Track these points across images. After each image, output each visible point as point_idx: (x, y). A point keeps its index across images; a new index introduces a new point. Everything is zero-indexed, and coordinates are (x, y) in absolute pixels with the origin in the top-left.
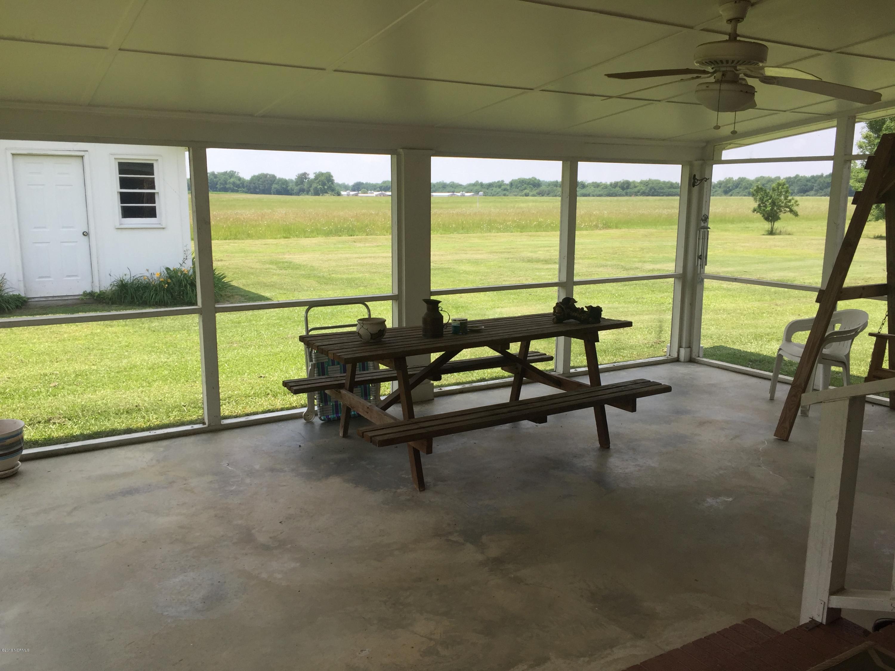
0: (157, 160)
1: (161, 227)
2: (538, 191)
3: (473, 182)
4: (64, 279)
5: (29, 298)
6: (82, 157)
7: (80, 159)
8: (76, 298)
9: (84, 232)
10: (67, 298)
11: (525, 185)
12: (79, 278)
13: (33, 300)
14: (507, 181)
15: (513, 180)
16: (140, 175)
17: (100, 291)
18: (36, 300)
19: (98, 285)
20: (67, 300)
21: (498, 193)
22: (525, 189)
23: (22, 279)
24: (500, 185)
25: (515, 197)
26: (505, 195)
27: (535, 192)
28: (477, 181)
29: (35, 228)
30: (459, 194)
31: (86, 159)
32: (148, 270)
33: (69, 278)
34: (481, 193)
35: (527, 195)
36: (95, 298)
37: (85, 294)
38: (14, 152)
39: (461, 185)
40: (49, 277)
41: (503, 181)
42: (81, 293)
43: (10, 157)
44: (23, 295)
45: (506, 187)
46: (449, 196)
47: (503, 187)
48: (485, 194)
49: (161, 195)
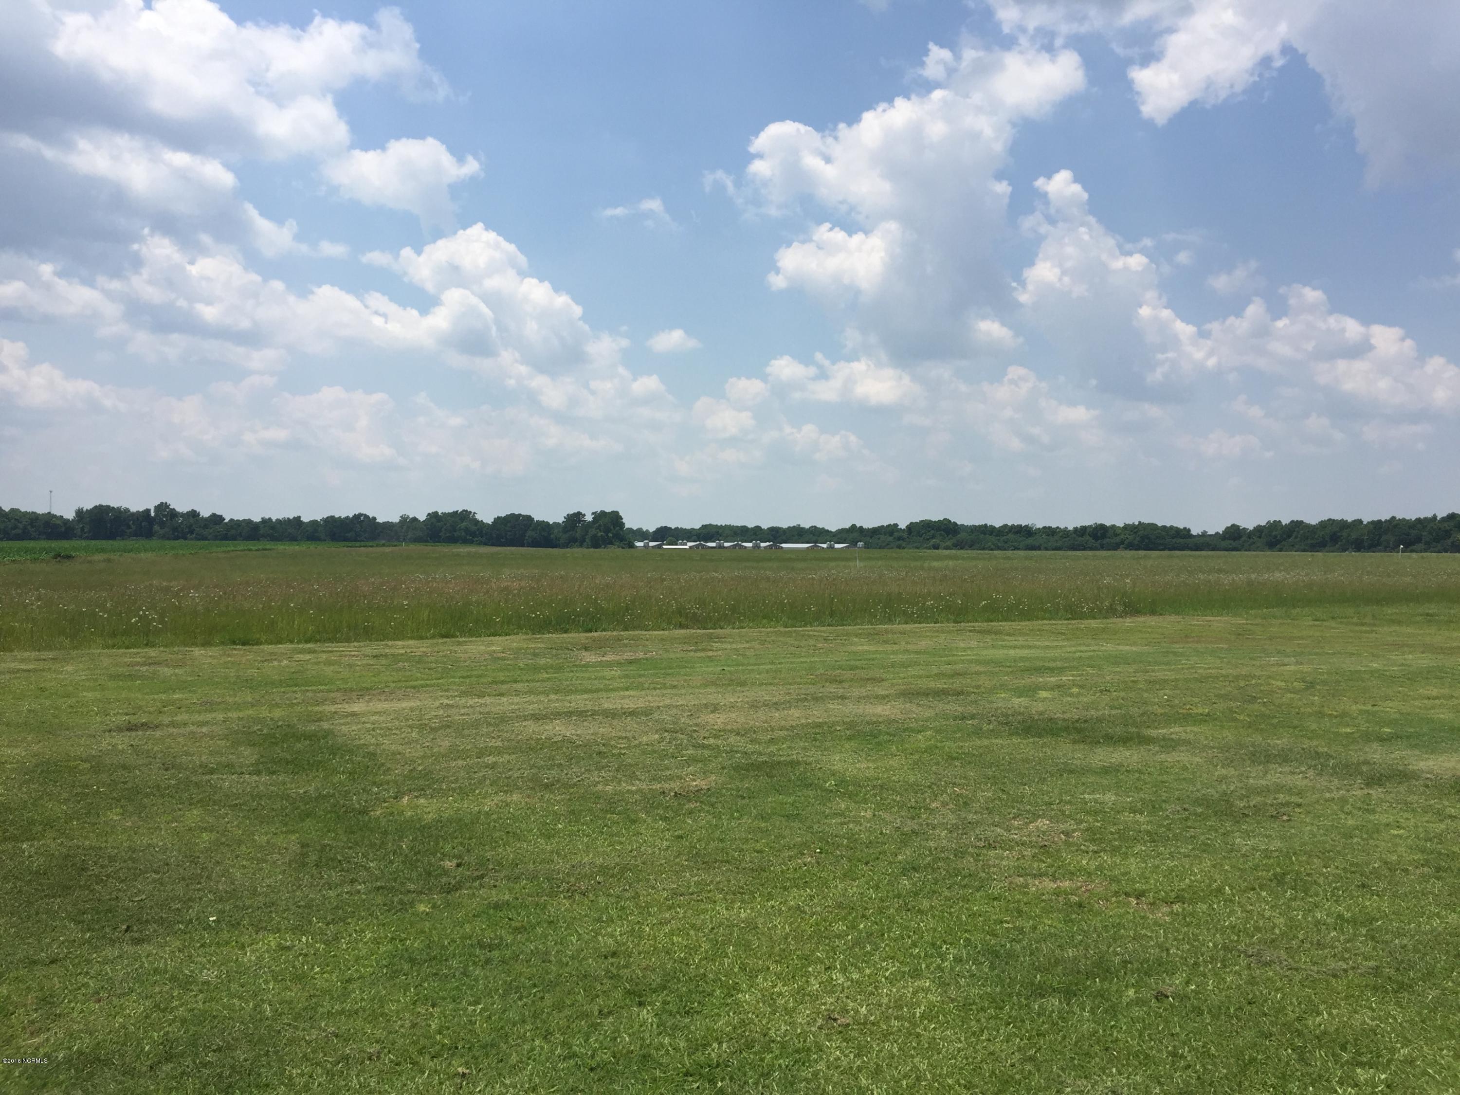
2: (954, 540)
3: (847, 526)
11: (932, 532)
14: (903, 525)
15: (912, 523)
21: (889, 544)
22: (933, 537)
24: (891, 530)
25: (919, 551)
26: (899, 547)
27: (949, 543)
28: (854, 526)
30: (825, 546)
34: (860, 544)
35: (936, 547)
39: (828, 531)
41: (896, 525)
45: (901, 534)
46: (808, 548)
47: (896, 534)
48: (867, 546)
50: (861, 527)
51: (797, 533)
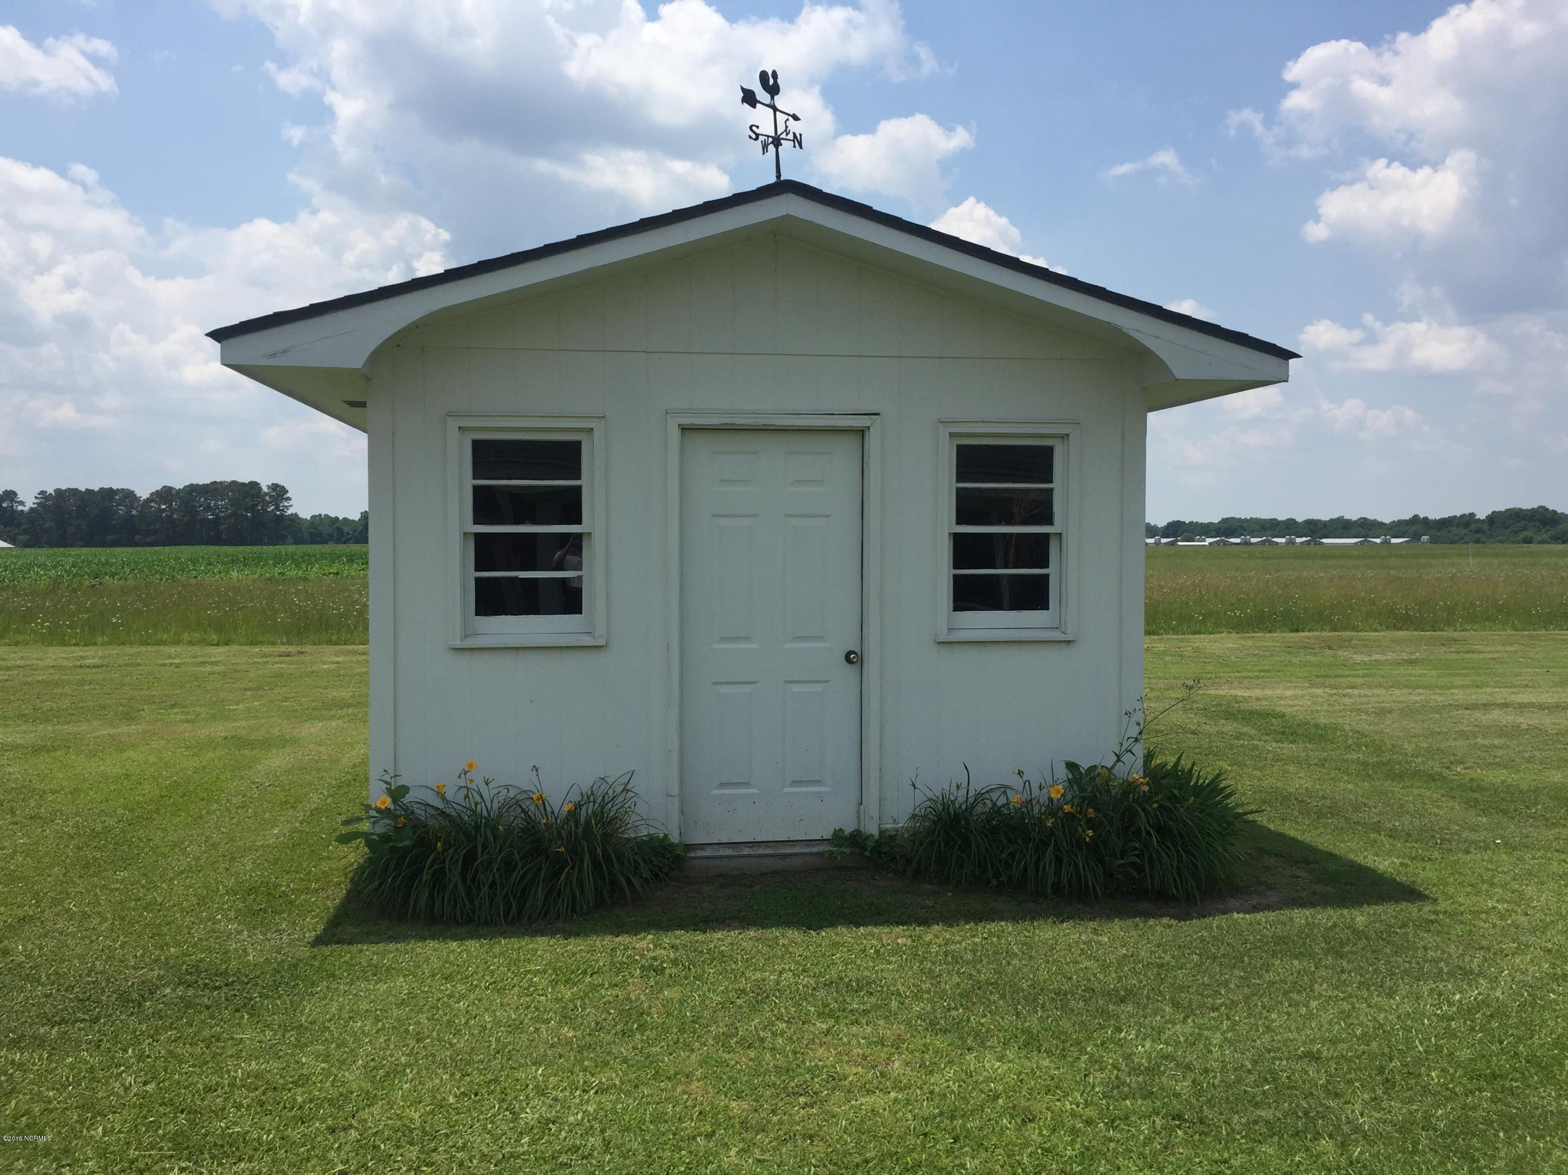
0: (1064, 437)
1: (1063, 637)
2: (1552, 532)
3: (1407, 516)
4: (787, 790)
5: (689, 847)
6: (862, 432)
7: (855, 440)
8: (815, 850)
9: (851, 652)
10: (788, 850)
11: (1524, 523)
12: (823, 789)
13: (700, 853)
14: (1482, 515)
15: (1494, 512)
16: (1014, 482)
17: (881, 832)
18: (708, 852)
19: (876, 815)
20: (792, 855)
21: (1462, 538)
22: (1524, 529)
23: (675, 791)
24: (1467, 521)
25: (1501, 545)
26: (1477, 541)
27: (1545, 536)
28: (1416, 516)
29: (724, 639)
30: (1378, 541)
31: (873, 439)
32: (1020, 773)
33: (799, 789)
34: (1425, 538)
35: (1528, 541)
36: (867, 854)
37: (838, 837)
38: (687, 421)
39: (1382, 523)
40: (746, 785)
41: (1472, 515)
42: (828, 834)
43: (675, 432)
44: (675, 838)
45: (1480, 525)
46: (1356, 543)
47: (1473, 526)
48: (1433, 540)
49: (1071, 542)
50: (1426, 519)
51: (1341, 527)
